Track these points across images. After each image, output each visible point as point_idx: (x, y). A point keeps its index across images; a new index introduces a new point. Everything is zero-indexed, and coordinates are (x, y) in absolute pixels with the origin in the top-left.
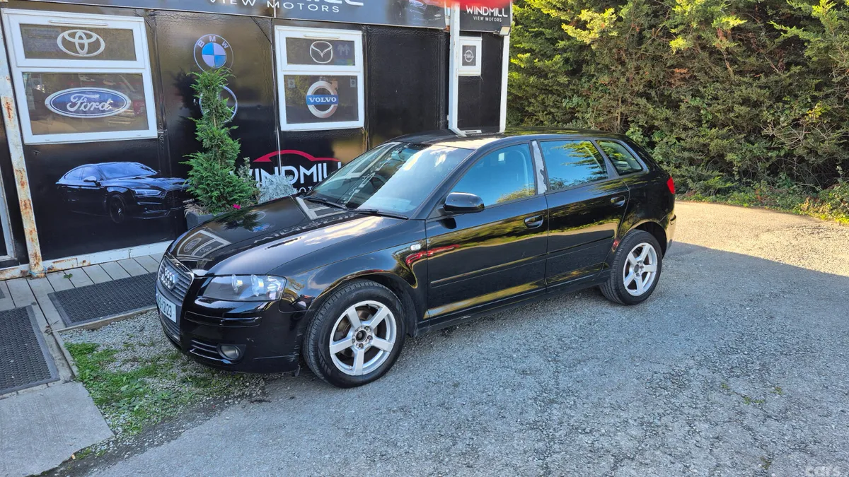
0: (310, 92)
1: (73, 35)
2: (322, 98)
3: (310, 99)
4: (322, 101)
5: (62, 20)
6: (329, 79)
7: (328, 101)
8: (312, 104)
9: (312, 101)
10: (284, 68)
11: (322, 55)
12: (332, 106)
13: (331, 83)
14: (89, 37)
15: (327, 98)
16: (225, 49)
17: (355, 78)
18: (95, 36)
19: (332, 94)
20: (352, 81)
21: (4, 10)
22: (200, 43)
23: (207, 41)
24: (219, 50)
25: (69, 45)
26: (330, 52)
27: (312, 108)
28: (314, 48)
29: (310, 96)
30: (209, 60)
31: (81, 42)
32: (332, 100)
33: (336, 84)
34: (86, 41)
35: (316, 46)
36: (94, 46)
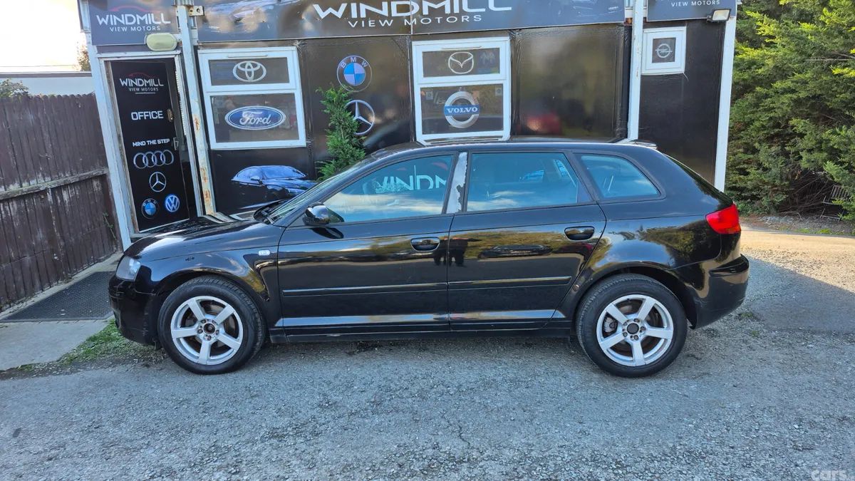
0: (448, 103)
2: (462, 109)
3: (449, 110)
4: (462, 111)
5: (235, 55)
6: (469, 89)
7: (468, 111)
8: (449, 114)
10: (421, 81)
11: (461, 66)
12: (473, 116)
13: (472, 93)
14: (255, 66)
15: (467, 109)
16: (365, 68)
18: (259, 65)
19: (473, 103)
20: (496, 89)
21: (199, 51)
22: (342, 64)
23: (349, 62)
24: (359, 69)
25: (241, 73)
26: (470, 62)
27: (450, 119)
28: (453, 60)
29: (448, 107)
30: (350, 78)
31: (249, 70)
32: (473, 110)
33: (477, 94)
34: (253, 70)
35: (454, 57)
36: (258, 73)
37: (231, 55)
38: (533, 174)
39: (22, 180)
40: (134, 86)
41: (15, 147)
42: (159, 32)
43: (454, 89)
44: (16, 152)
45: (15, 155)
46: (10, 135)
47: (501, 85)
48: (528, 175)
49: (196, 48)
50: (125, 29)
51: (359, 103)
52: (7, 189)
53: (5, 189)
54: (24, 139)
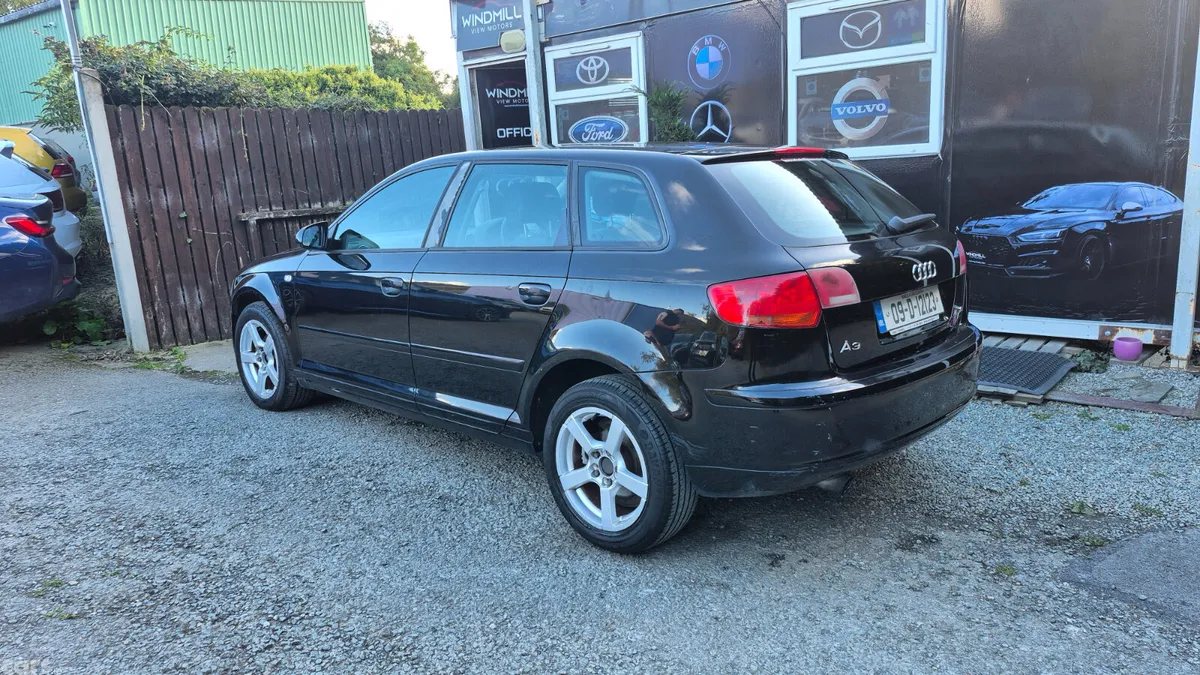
0: (838, 99)
1: (586, 64)
2: (859, 107)
3: (838, 109)
4: (859, 111)
5: (579, 50)
6: (873, 73)
7: (870, 110)
8: (840, 117)
9: (841, 113)
10: (798, 65)
11: (861, 34)
12: (877, 119)
13: (878, 80)
14: (598, 62)
15: (867, 107)
16: (722, 52)
17: (927, 64)
18: (602, 60)
19: (878, 97)
20: (922, 70)
21: (546, 49)
22: (695, 50)
23: (702, 45)
24: (714, 54)
25: (584, 74)
26: (875, 26)
27: (839, 125)
28: (848, 26)
29: (838, 106)
30: (703, 69)
31: (592, 68)
32: (878, 109)
33: (886, 79)
34: (596, 68)
35: (849, 22)
36: (601, 71)
37: (573, 50)
38: (982, 223)
39: (346, 198)
40: (504, 97)
41: (341, 164)
42: (511, 29)
43: (850, 75)
44: (342, 168)
45: (339, 172)
46: (336, 151)
47: (928, 63)
48: (973, 223)
49: (543, 45)
50: (483, 30)
51: (712, 105)
52: (325, 206)
53: (322, 205)
54: (354, 156)
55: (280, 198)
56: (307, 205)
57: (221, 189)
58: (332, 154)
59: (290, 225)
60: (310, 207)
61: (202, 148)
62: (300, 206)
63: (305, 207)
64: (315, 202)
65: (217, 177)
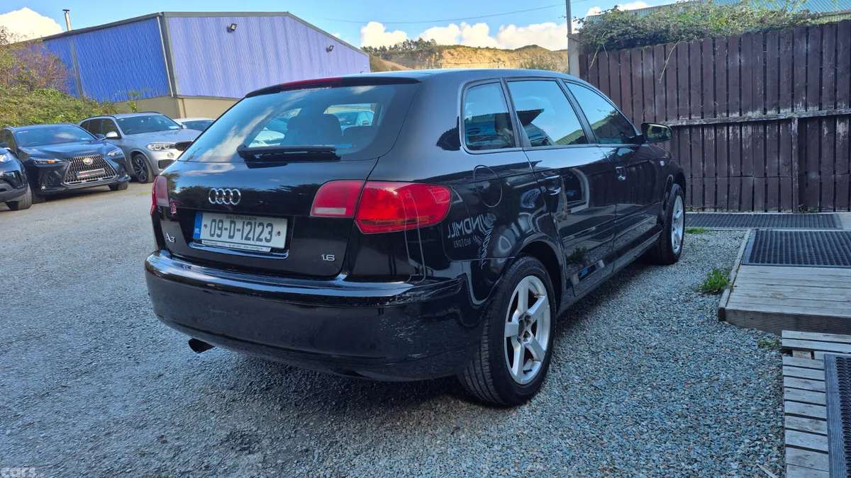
52: (743, 115)
53: (741, 115)
54: (785, 70)
55: (700, 110)
56: (725, 114)
57: (651, 104)
58: (760, 70)
59: (705, 131)
60: (728, 116)
61: (641, 75)
62: (718, 115)
63: (723, 116)
64: (734, 112)
65: (649, 96)
